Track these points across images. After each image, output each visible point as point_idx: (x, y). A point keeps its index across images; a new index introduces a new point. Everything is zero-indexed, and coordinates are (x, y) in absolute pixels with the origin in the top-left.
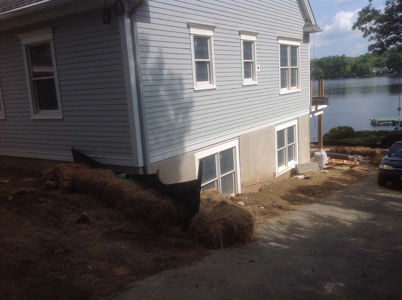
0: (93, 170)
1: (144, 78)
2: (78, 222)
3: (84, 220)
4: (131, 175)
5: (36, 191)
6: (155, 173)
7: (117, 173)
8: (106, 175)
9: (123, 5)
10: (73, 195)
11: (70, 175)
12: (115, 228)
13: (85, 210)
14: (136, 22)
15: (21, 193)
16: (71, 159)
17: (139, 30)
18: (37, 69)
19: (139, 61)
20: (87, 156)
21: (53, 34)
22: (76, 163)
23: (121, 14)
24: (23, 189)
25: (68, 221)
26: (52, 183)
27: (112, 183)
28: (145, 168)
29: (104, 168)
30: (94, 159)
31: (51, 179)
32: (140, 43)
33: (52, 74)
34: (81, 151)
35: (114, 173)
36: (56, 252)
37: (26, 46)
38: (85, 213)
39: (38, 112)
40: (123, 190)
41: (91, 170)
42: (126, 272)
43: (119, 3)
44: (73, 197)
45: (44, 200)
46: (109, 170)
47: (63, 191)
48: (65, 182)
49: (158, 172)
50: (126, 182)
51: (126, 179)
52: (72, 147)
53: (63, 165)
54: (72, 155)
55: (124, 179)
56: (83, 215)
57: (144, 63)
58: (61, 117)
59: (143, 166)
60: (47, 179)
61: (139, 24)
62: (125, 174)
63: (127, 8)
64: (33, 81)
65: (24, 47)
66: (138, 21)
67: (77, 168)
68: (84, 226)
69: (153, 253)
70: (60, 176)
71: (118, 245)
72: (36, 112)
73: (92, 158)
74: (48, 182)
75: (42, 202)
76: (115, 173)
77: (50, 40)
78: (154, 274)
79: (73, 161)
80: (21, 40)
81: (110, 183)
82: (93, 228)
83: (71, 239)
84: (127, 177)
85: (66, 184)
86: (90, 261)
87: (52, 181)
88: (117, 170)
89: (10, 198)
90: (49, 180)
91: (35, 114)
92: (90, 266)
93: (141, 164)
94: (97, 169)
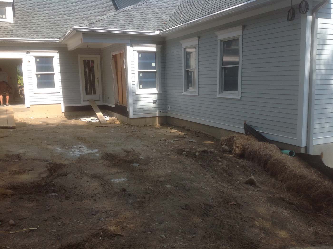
0: (261, 143)
1: (317, 67)
2: (247, 183)
3: (251, 183)
4: (294, 152)
5: (215, 152)
6: (319, 154)
7: (281, 149)
8: (271, 149)
9: (308, 4)
10: (243, 160)
11: (242, 144)
12: (277, 195)
13: (251, 174)
14: (318, 19)
15: (204, 151)
16: (243, 131)
17: (319, 26)
18: (226, 59)
19: (315, 52)
20: (257, 130)
21: (243, 31)
22: (246, 135)
23: (304, 12)
24: (206, 149)
25: (239, 181)
26: (227, 148)
27: (276, 157)
28: (306, 148)
29: (270, 143)
30: (262, 134)
31: (226, 145)
32: (319, 36)
33: (237, 63)
34: (252, 126)
35: (278, 148)
36: (230, 203)
37: (221, 41)
38: (253, 177)
39: (222, 92)
40: (286, 165)
41: (259, 142)
42: (287, 236)
43: (304, 3)
44: (243, 162)
45: (220, 160)
46: (274, 145)
47: (235, 156)
48: (237, 149)
49: (322, 154)
50: (290, 158)
51: (289, 156)
52: (245, 122)
53: (236, 135)
54: (244, 128)
55: (287, 155)
56: (251, 178)
57: (320, 55)
58: (239, 97)
59: (305, 146)
60: (224, 144)
61: (320, 20)
62: (288, 152)
63: (311, 7)
64: (222, 68)
65: (219, 42)
66: (319, 18)
67: (247, 139)
68: (251, 187)
69: (312, 226)
70: (233, 144)
71: (280, 211)
72: (221, 92)
73: (260, 133)
74: (224, 146)
75: (219, 161)
76: (280, 148)
77: (240, 35)
78: (313, 246)
79: (244, 133)
80: (217, 36)
81: (275, 157)
82: (258, 191)
83: (241, 196)
84: (291, 154)
85: (237, 150)
86: (257, 218)
87: (227, 146)
88: (282, 146)
89: (197, 154)
90: (225, 145)
91: (220, 94)
92: (257, 223)
93: (304, 144)
94: (264, 143)
